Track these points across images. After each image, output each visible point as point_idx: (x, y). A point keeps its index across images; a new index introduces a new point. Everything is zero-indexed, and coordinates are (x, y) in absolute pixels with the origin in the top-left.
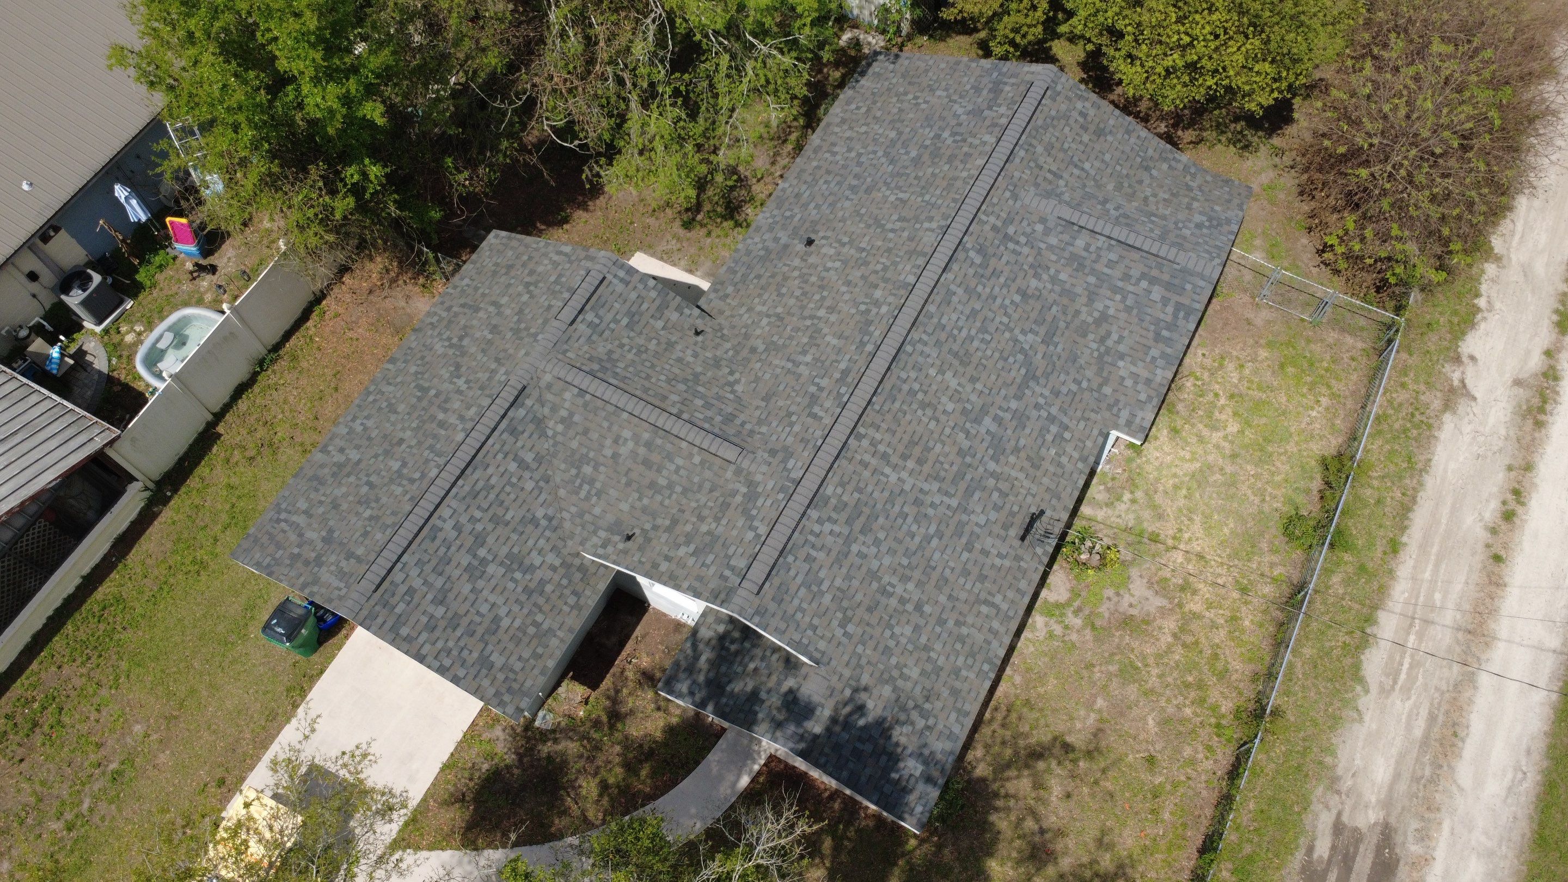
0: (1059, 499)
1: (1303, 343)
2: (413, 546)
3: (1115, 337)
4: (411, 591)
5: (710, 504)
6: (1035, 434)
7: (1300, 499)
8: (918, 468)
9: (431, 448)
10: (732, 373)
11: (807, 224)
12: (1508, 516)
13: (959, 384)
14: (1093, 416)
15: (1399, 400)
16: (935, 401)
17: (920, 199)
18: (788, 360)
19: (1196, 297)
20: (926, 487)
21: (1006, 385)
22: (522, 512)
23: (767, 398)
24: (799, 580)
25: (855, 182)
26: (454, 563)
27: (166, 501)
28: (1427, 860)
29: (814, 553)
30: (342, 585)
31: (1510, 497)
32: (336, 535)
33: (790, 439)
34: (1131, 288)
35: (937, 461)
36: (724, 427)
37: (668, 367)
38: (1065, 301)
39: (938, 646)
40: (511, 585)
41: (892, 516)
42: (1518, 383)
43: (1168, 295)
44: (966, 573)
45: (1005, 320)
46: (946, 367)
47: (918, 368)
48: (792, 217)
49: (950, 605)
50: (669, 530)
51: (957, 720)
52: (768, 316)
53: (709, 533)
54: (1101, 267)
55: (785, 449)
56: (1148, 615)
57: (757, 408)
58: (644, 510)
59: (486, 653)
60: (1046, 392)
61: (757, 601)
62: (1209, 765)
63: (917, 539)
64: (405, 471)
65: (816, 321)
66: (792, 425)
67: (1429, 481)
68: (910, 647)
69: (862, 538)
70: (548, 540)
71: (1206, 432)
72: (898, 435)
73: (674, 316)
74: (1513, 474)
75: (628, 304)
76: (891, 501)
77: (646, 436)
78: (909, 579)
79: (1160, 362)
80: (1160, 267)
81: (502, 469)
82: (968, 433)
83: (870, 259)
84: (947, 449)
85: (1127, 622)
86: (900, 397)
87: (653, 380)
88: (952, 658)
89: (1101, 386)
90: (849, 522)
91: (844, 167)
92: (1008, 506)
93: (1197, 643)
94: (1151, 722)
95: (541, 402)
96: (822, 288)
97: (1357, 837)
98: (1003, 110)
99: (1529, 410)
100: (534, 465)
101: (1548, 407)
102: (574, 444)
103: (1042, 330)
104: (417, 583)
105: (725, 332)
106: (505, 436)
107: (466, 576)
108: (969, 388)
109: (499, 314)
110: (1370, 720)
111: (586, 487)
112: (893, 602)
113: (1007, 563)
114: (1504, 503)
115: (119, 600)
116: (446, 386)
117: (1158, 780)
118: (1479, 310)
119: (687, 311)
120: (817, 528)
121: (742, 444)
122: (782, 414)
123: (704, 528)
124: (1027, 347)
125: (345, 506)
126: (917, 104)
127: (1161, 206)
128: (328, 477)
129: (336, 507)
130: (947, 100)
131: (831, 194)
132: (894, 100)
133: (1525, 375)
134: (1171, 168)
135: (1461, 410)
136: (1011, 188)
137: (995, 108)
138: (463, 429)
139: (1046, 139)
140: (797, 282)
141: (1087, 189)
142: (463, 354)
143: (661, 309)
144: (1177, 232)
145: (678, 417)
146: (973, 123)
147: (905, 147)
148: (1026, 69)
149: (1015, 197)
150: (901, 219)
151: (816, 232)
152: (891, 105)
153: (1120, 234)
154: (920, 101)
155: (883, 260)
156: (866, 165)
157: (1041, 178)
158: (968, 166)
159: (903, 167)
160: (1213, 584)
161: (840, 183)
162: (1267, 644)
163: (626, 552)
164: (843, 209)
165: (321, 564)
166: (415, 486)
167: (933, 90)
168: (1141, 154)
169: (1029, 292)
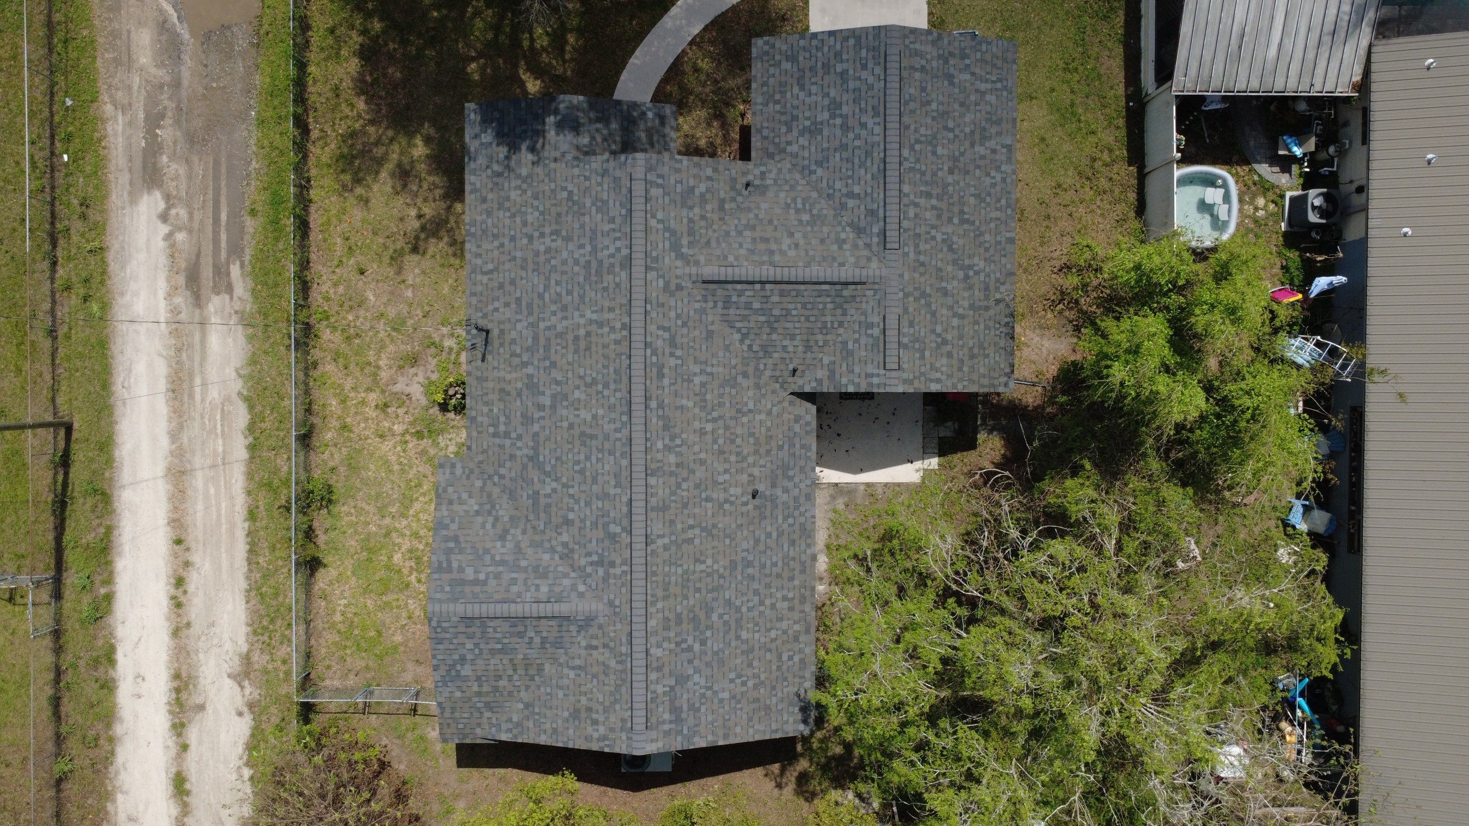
0: (477, 378)
1: (371, 663)
2: (882, 94)
3: (489, 526)
4: (864, 67)
5: (703, 231)
6: (513, 414)
7: (329, 522)
8: (576, 333)
9: (923, 174)
10: (750, 346)
11: (768, 513)
12: (180, 582)
13: (578, 416)
14: (481, 458)
15: (285, 646)
16: (589, 390)
17: (685, 567)
18: (712, 374)
19: (438, 583)
20: (565, 323)
21: (548, 439)
22: (831, 164)
24: (611, 203)
25: (750, 571)
26: (851, 102)
27: (1128, 98)
28: (169, 296)
30: (912, 46)
31: (183, 599)
32: (946, 83)
33: (673, 303)
34: (491, 569)
35: (566, 348)
36: (726, 293)
37: (797, 325)
38: (537, 538)
39: (507, 222)
40: (807, 114)
41: (576, 288)
42: (201, 708)
43: (461, 576)
44: (513, 282)
45: (571, 491)
46: (594, 423)
47: (612, 408)
48: (785, 519)
49: (512, 254)
50: (722, 201)
51: (474, 184)
52: (750, 411)
53: (691, 208)
54: (520, 576)
55: (672, 294)
56: (402, 375)
57: (713, 323)
58: (749, 210)
59: (795, 65)
60: (519, 453)
61: (629, 170)
62: (324, 288)
63: (553, 282)
64: (929, 148)
65: (709, 417)
66: (678, 316)
67: (243, 584)
68: (523, 209)
69: (587, 258)
70: (804, 158)
71: (415, 543)
72: (600, 347)
73: (821, 374)
74: (185, 621)
75: (856, 360)
76: (582, 297)
77: (777, 258)
78: (546, 252)
79: (447, 521)
80: (475, 595)
81: (862, 182)
82: (557, 383)
83: (696, 492)
84: (564, 361)
85: (414, 360)
86: (613, 376)
87: (799, 306)
88: (495, 220)
89: (484, 484)
90: (600, 263)
91: (768, 586)
92: (507, 349)
93: (362, 369)
94: (372, 298)
95: (868, 246)
96: (721, 452)
97: (216, 291)
98: (660, 689)
99: (187, 685)
100: (843, 200)
101: (174, 696)
102: (825, 229)
103: (543, 501)
104: (864, 74)
105: (778, 385)
106: (875, 206)
107: (838, 99)
108: (571, 418)
109: (951, 308)
110: (230, 372)
111: (800, 206)
112: (547, 230)
113: (490, 308)
114: (185, 592)
115: (1106, 18)
116: (950, 229)
117: (352, 261)
118: (248, 764)
119: (814, 384)
120: (618, 244)
121: (706, 286)
122: (690, 324)
123: (697, 210)
124: (547, 480)
125: (956, 106)
126: (739, 676)
127: (500, 667)
128: (988, 126)
129: (962, 104)
130: (715, 688)
131: (765, 552)
132: (763, 677)
133: (198, 717)
134: (510, 720)
135: (237, 660)
136: (617, 610)
137: (668, 689)
138: (907, 195)
139: (612, 677)
140: (745, 452)
141: (562, 651)
142: (955, 262)
143: (832, 373)
144: (476, 641)
145: (762, 283)
146: (679, 667)
147: (726, 623)
148: (660, 744)
149: (611, 604)
150: (690, 541)
151: (756, 507)
152: (762, 669)
153: (516, 609)
154: (738, 681)
155: (685, 494)
156: (750, 594)
157: (600, 635)
158: (660, 615)
159: (715, 599)
160: (366, 420)
161: (763, 566)
162: (316, 393)
163: (744, 174)
164: (746, 538)
165: (940, 57)
166: (912, 138)
167: (733, 697)
168: (537, 717)
169: (565, 527)
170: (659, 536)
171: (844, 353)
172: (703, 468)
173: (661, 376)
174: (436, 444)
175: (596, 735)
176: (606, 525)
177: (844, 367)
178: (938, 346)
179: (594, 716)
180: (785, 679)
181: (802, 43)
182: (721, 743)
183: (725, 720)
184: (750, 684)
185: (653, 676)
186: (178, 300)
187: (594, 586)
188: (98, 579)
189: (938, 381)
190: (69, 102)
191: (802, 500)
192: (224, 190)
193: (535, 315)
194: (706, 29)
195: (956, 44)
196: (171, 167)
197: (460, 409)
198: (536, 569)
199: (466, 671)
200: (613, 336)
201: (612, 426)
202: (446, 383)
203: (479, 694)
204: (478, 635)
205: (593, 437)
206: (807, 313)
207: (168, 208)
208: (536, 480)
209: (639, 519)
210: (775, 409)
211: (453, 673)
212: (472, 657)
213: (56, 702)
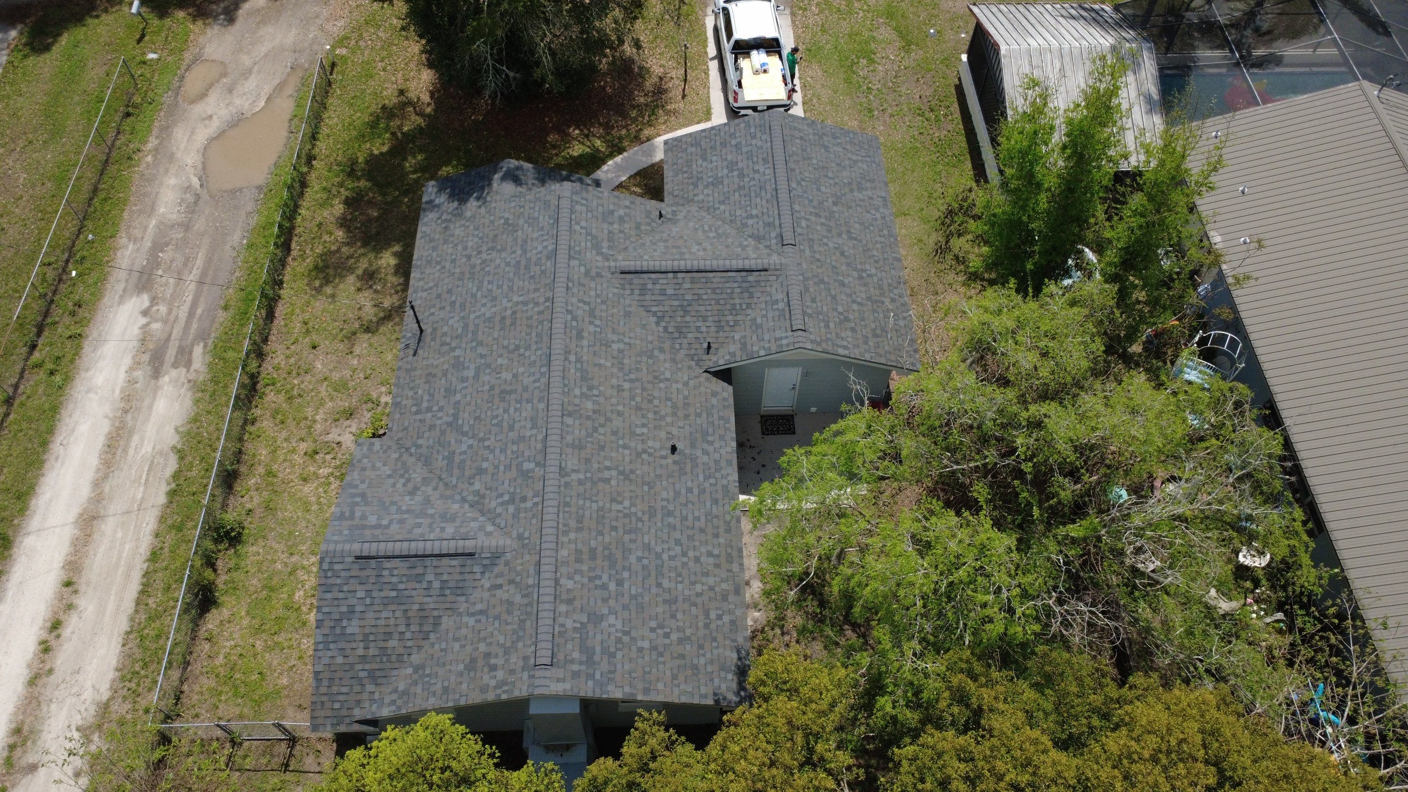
0: (407, 370)
2: (769, 151)
3: (399, 486)
5: (622, 240)
6: (437, 391)
7: (233, 562)
8: (503, 315)
9: (811, 201)
10: (665, 328)
11: (688, 468)
12: (56, 626)
13: (500, 378)
14: (400, 435)
16: (512, 356)
17: (601, 504)
18: (629, 344)
20: (494, 310)
21: (469, 404)
22: (732, 200)
24: (541, 218)
25: (671, 520)
26: (745, 160)
28: (131, 370)
29: (541, 233)
31: (53, 643)
32: (823, 150)
33: (593, 285)
34: (396, 516)
35: (493, 328)
36: (642, 282)
37: (709, 308)
38: (448, 492)
39: (450, 251)
40: (710, 174)
41: (506, 282)
42: (33, 768)
44: (450, 292)
45: (487, 443)
46: (514, 380)
48: (706, 478)
49: (452, 271)
50: (639, 224)
52: (667, 380)
53: (611, 224)
54: (426, 521)
55: (593, 279)
56: (336, 426)
57: (630, 306)
58: (663, 231)
61: (558, 194)
62: (277, 360)
63: (485, 283)
64: (814, 186)
65: (627, 378)
66: (597, 296)
67: (125, 626)
68: (465, 239)
69: (518, 259)
70: (708, 202)
72: (524, 319)
73: (732, 348)
74: (47, 667)
75: (765, 331)
76: (511, 289)
77: (687, 256)
79: (357, 483)
80: (374, 536)
81: (759, 207)
82: (482, 356)
84: (490, 338)
85: (350, 414)
87: (709, 291)
88: (440, 252)
90: (529, 260)
91: (691, 538)
92: (438, 341)
93: (298, 423)
94: (319, 366)
95: (768, 247)
96: (638, 408)
97: (176, 364)
98: (569, 624)
99: (25, 741)
100: (744, 221)
102: (730, 240)
103: (457, 459)
105: (693, 363)
106: (771, 219)
107: (734, 160)
109: (849, 296)
110: (169, 430)
111: (706, 229)
112: (484, 249)
114: (58, 636)
116: (840, 241)
117: (307, 340)
119: (727, 357)
120: (545, 244)
121: (623, 276)
122: (609, 303)
123: (616, 226)
124: (464, 439)
126: (661, 626)
127: (392, 622)
128: (863, 182)
129: (839, 165)
130: (634, 634)
131: (686, 505)
132: (688, 632)
133: (24, 781)
134: (395, 691)
135: (92, 710)
136: (526, 541)
137: (578, 625)
138: (798, 212)
139: (516, 613)
140: (663, 413)
141: (463, 599)
142: (848, 265)
143: (744, 345)
144: (368, 587)
145: (674, 272)
146: (592, 603)
147: (644, 567)
148: (567, 686)
149: (520, 537)
150: (607, 481)
151: (675, 462)
152: (688, 624)
153: (417, 548)
154: (659, 631)
155: (602, 437)
156: (672, 543)
157: (506, 572)
158: (573, 546)
159: (635, 541)
160: (293, 466)
161: (685, 518)
162: (248, 445)
163: (658, 209)
164: (666, 489)
165: (815, 134)
166: (798, 178)
167: (654, 648)
168: (426, 679)
169: (478, 477)
170: (573, 471)
171: (754, 328)
172: (621, 419)
173: (580, 336)
175: (493, 683)
176: (519, 466)
177: (755, 338)
178: (841, 322)
179: (493, 661)
180: (714, 639)
182: (640, 697)
183: (645, 673)
184: (674, 637)
185: (563, 608)
186: (139, 374)
187: (503, 525)
189: (845, 348)
190: (90, 237)
193: (467, 311)
194: (630, 178)
195: (828, 129)
196: (165, 283)
198: (443, 516)
199: (353, 627)
200: (536, 309)
201: (532, 379)
203: (364, 658)
204: (372, 579)
205: (510, 392)
206: (717, 297)
207: (151, 306)
208: (453, 441)
209: (553, 454)
210: (691, 383)
211: (338, 631)
212: (362, 609)
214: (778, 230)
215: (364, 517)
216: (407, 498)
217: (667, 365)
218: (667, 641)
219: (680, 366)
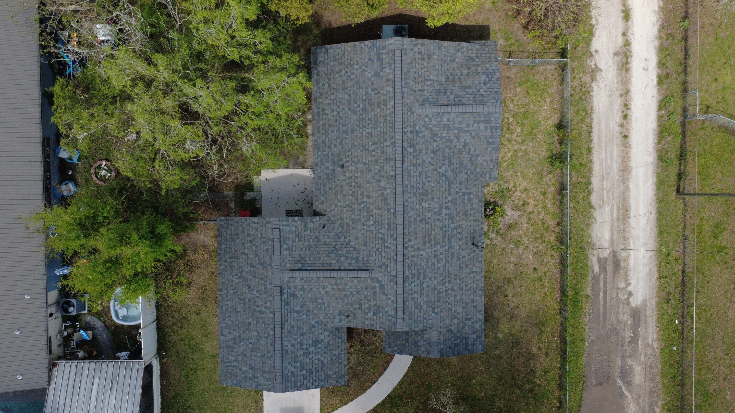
0: (478, 221)
1: (532, 77)
2: (284, 360)
3: (473, 149)
4: (292, 373)
5: (369, 294)
6: (461, 204)
7: (552, 147)
8: (430, 245)
9: (263, 323)
10: (346, 238)
11: (336, 157)
12: (625, 117)
13: (429, 204)
14: (477, 182)
15: (574, 85)
16: (424, 217)
18: (364, 225)
19: (497, 122)
20: (436, 249)
21: (444, 193)
22: (308, 327)
23: (365, 244)
24: (413, 308)
25: (344, 129)
26: (299, 356)
28: (628, 257)
29: (413, 296)
30: (270, 383)
31: (624, 108)
32: (253, 365)
33: (383, 260)
35: (435, 237)
36: (358, 264)
37: (323, 249)
38: (449, 144)
39: (464, 297)
40: (320, 350)
41: (430, 266)
42: (616, 54)
43: (486, 125)
44: (461, 268)
45: (432, 167)
46: (421, 201)
47: (412, 209)
48: (327, 154)
49: (461, 282)
50: (360, 308)
51: (480, 314)
52: (345, 207)
53: (375, 305)
54: (457, 125)
55: (384, 264)
56: (516, 220)
57: (364, 250)
58: (347, 304)
59: (326, 373)
60: (458, 185)
61: (405, 323)
62: (554, 261)
63: (442, 268)
64: (260, 335)
65: (365, 204)
66: (380, 253)
67: (594, 116)
68: (456, 303)
69: (425, 281)
70: (321, 329)
71: (510, 137)
72: (418, 238)
73: (311, 225)
74: (623, 97)
75: (294, 232)
76: (427, 262)
77: (333, 282)
78: (445, 283)
79: (493, 152)
80: (479, 116)
81: (292, 318)
82: (439, 220)
83: (371, 167)
84: (436, 231)
85: (510, 227)
86: (412, 224)
87: (322, 259)
88: (469, 297)
89: (475, 170)
90: (418, 279)
91: (335, 121)
92: (464, 236)
93: (535, 222)
94: (531, 257)
95: (289, 288)
96: (359, 187)
97: (606, 259)
98: (388, 70)
99: (623, 66)
100: (302, 309)
101: (629, 60)
102: (310, 295)
103: (446, 162)
104: (292, 369)
105: (332, 219)
106: (286, 307)
107: (305, 357)
109: (249, 258)
110: (599, 220)
111: (323, 306)
112: (444, 293)
113: (472, 255)
114: (623, 112)
115: (178, 394)
116: (250, 296)
117: (540, 274)
118: (593, 26)
119: (314, 220)
120: (410, 288)
121: (367, 268)
122: (375, 250)
123: (372, 304)
124: (444, 172)
125: (248, 354)
126: (349, 76)
127: (467, 80)
128: (233, 345)
129: (245, 355)
130: (361, 70)
131: (337, 138)
132: (337, 76)
133: (618, 49)
134: (462, 53)
135: (598, 78)
136: (409, 109)
137: (384, 70)
138: (270, 312)
139: (411, 76)
140: (347, 187)
141: (436, 88)
142: (247, 280)
143: (305, 226)
144: (478, 93)
145: (340, 270)
146: (379, 81)
147: (356, 103)
148: (387, 42)
149: (412, 113)
150: (374, 143)
151: (342, 160)
152: (337, 79)
153: (459, 109)
154: (349, 74)
155: (377, 167)
156: (344, 117)
157: (417, 97)
158: (388, 107)
159: (361, 115)
160: (533, 197)
161: (338, 131)
162: (558, 210)
163: (350, 321)
164: (346, 144)
165: (256, 378)
166: (269, 340)
167: (352, 66)
168: (449, 55)
169: (435, 149)
170: (389, 146)
171: (300, 236)
172: (368, 179)
173: (389, 224)
174: (500, 186)
175: (419, 46)
176: (415, 151)
177: (300, 229)
178: (254, 239)
179: (420, 56)
180: (326, 74)
181: (323, 383)
182: (357, 43)
183: (356, 54)
185: (391, 77)
186: (623, 254)
187: (421, 121)
188: (665, 118)
189: (254, 223)
190: (675, 348)
191: (319, 163)
192: (601, 307)
193: (450, 252)
194: (370, 386)
195: (249, 384)
196: (626, 318)
197: (487, 204)
198: (449, 128)
199: (483, 78)
200: (412, 243)
201: (412, 200)
202: (494, 216)
203: (477, 66)
204: (477, 96)
205: (422, 194)
206: (318, 255)
207: (628, 298)
208: (450, 172)
209: (399, 155)
210: (333, 208)
211: (490, 77)
212: (481, 85)
213: (686, 57)
214: (283, 299)
215: (486, 128)
216: (468, 141)
217: (345, 216)
218: (346, 70)
219: (339, 216)
